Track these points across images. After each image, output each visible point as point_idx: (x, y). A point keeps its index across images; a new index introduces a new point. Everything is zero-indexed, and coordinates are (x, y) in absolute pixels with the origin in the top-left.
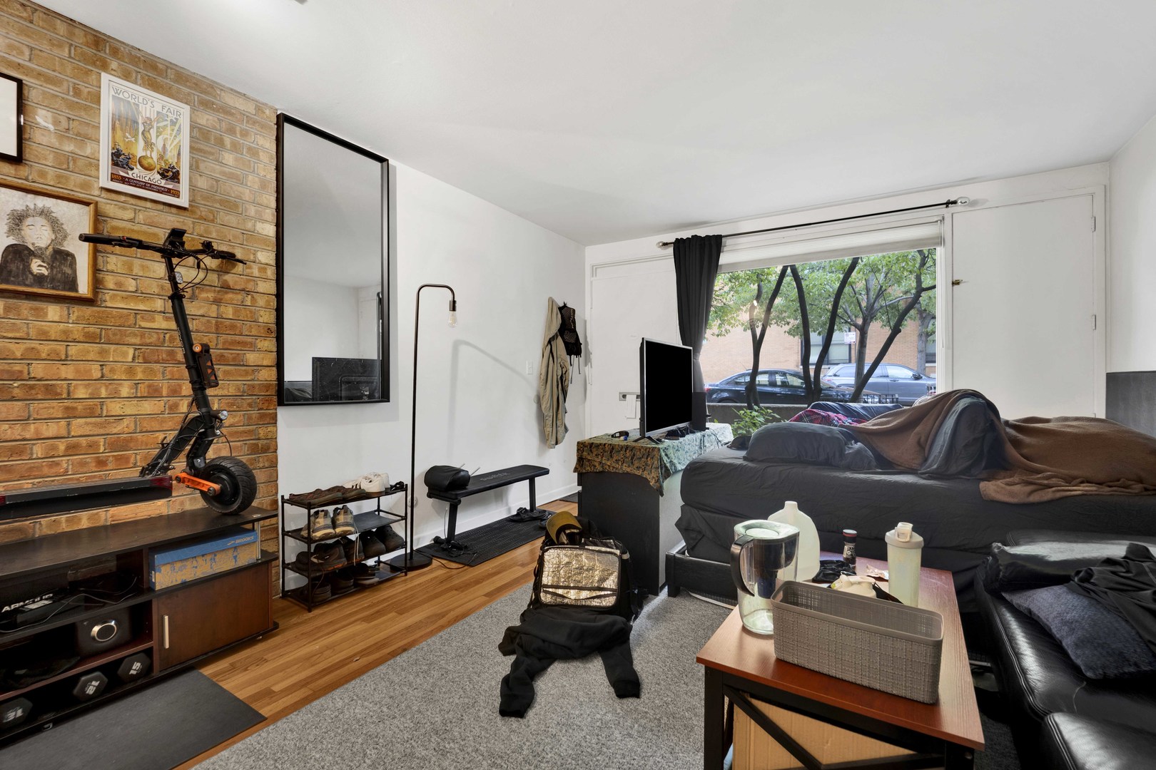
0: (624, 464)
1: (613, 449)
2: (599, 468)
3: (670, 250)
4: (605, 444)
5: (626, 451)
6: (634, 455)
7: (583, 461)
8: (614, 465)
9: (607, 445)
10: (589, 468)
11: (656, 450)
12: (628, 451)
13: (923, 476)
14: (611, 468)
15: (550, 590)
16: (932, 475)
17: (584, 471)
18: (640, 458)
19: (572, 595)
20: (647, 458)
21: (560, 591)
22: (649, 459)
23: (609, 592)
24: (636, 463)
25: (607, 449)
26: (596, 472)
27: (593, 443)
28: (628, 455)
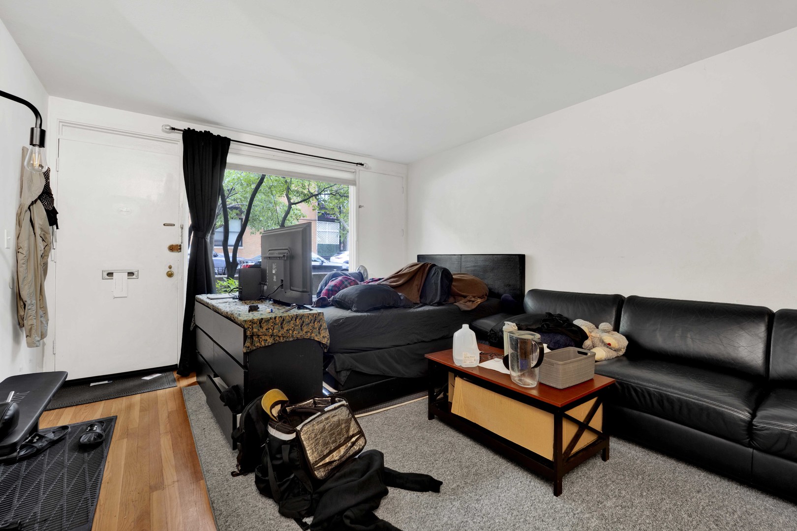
0: (295, 332)
1: (284, 320)
2: (270, 341)
3: (179, 136)
4: (275, 318)
5: (296, 320)
6: (303, 322)
7: (253, 339)
8: (285, 335)
9: (277, 318)
10: (258, 344)
11: (321, 314)
12: (297, 320)
13: (434, 305)
14: (282, 338)
15: (321, 464)
16: (439, 304)
17: (254, 348)
18: (309, 324)
19: (336, 456)
20: (314, 323)
21: (327, 460)
22: (316, 322)
23: (357, 437)
24: (305, 329)
25: (278, 321)
26: (269, 346)
27: (262, 319)
28: (298, 323)
